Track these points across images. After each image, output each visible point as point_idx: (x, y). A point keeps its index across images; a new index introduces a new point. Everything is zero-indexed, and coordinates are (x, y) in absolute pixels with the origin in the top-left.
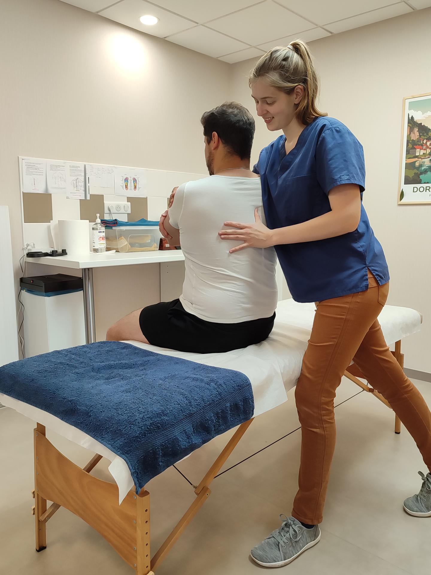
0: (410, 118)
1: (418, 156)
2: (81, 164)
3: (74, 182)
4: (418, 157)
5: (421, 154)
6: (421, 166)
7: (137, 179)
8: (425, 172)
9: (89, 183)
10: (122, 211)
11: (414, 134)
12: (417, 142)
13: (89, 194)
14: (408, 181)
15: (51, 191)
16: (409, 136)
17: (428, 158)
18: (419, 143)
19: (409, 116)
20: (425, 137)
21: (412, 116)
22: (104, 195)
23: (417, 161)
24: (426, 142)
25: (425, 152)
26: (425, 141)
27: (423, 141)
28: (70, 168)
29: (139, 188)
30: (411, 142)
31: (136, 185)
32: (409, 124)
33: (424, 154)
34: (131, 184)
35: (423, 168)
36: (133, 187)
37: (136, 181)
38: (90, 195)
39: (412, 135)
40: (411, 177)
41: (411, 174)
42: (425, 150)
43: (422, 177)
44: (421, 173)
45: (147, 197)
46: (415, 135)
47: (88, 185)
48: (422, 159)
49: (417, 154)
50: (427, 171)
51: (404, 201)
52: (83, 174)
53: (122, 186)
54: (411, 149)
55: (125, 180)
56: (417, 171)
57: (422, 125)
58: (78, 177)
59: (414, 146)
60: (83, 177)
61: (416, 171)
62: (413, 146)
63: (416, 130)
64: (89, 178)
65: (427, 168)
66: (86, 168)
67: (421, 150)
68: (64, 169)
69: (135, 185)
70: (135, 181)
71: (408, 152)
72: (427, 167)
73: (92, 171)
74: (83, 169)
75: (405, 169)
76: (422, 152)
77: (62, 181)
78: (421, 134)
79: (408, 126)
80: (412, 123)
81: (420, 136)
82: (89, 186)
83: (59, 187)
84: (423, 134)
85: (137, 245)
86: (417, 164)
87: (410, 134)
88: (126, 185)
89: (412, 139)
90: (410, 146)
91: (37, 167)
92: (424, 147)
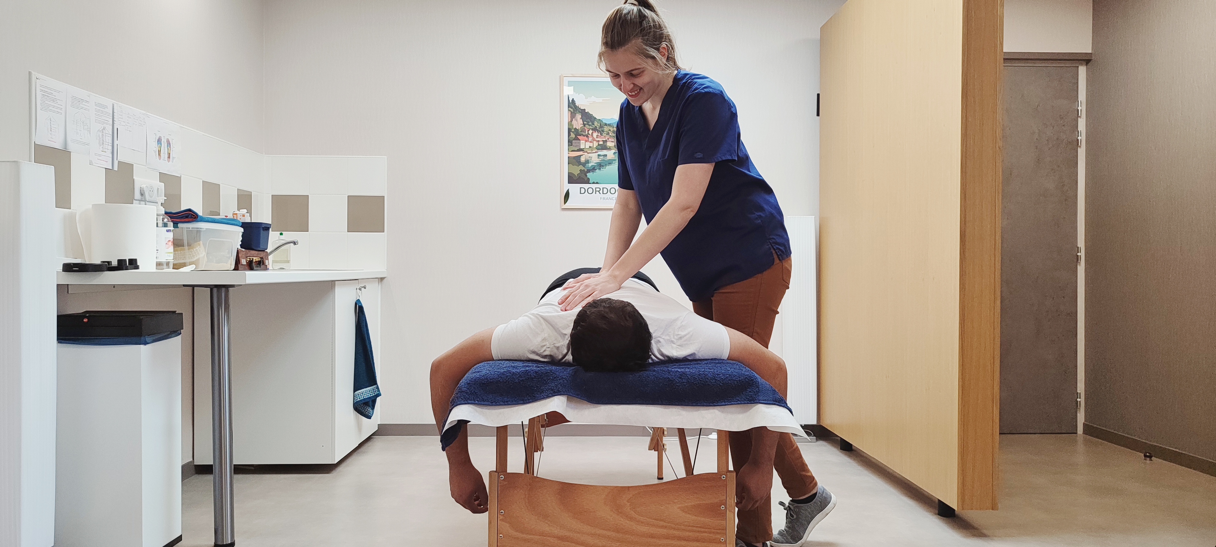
0: (571, 102)
1: (584, 149)
2: (108, 102)
3: (100, 134)
4: (583, 151)
5: (587, 147)
6: (587, 162)
7: (171, 142)
8: (593, 169)
9: (117, 140)
10: (156, 197)
11: (577, 121)
12: (581, 132)
13: (117, 160)
14: (572, 179)
15: (71, 147)
16: (570, 123)
17: (595, 152)
18: (584, 134)
19: (568, 98)
20: (591, 127)
21: (573, 99)
22: (134, 165)
23: (582, 155)
24: (593, 133)
25: (591, 145)
26: (590, 132)
27: (588, 131)
28: (96, 107)
29: (173, 159)
30: (573, 130)
31: (170, 151)
32: (570, 109)
33: (590, 147)
34: (164, 150)
35: (590, 165)
36: (167, 155)
38: (119, 162)
39: (574, 122)
40: (576, 175)
41: (576, 171)
42: (591, 142)
43: (589, 175)
44: (589, 171)
45: (181, 175)
46: (578, 123)
47: (116, 142)
48: (588, 153)
49: (582, 147)
50: (595, 169)
51: (569, 204)
52: (111, 122)
53: (155, 152)
54: (573, 140)
56: (583, 168)
57: (586, 111)
58: (104, 125)
59: (578, 136)
60: (111, 127)
61: (581, 167)
62: (576, 136)
63: (579, 116)
64: (117, 129)
65: (596, 165)
66: (115, 111)
67: (586, 142)
68: (87, 107)
69: (169, 153)
70: (169, 145)
71: (570, 142)
72: (595, 163)
73: (121, 117)
74: (111, 113)
75: (568, 164)
76: (588, 145)
77: (86, 129)
78: (585, 123)
79: (568, 110)
80: (574, 108)
81: (584, 125)
82: (117, 144)
83: (81, 140)
84: (588, 122)
86: (583, 159)
87: (571, 121)
88: (158, 151)
89: (574, 127)
90: (573, 135)
91: (55, 96)
92: (590, 139)
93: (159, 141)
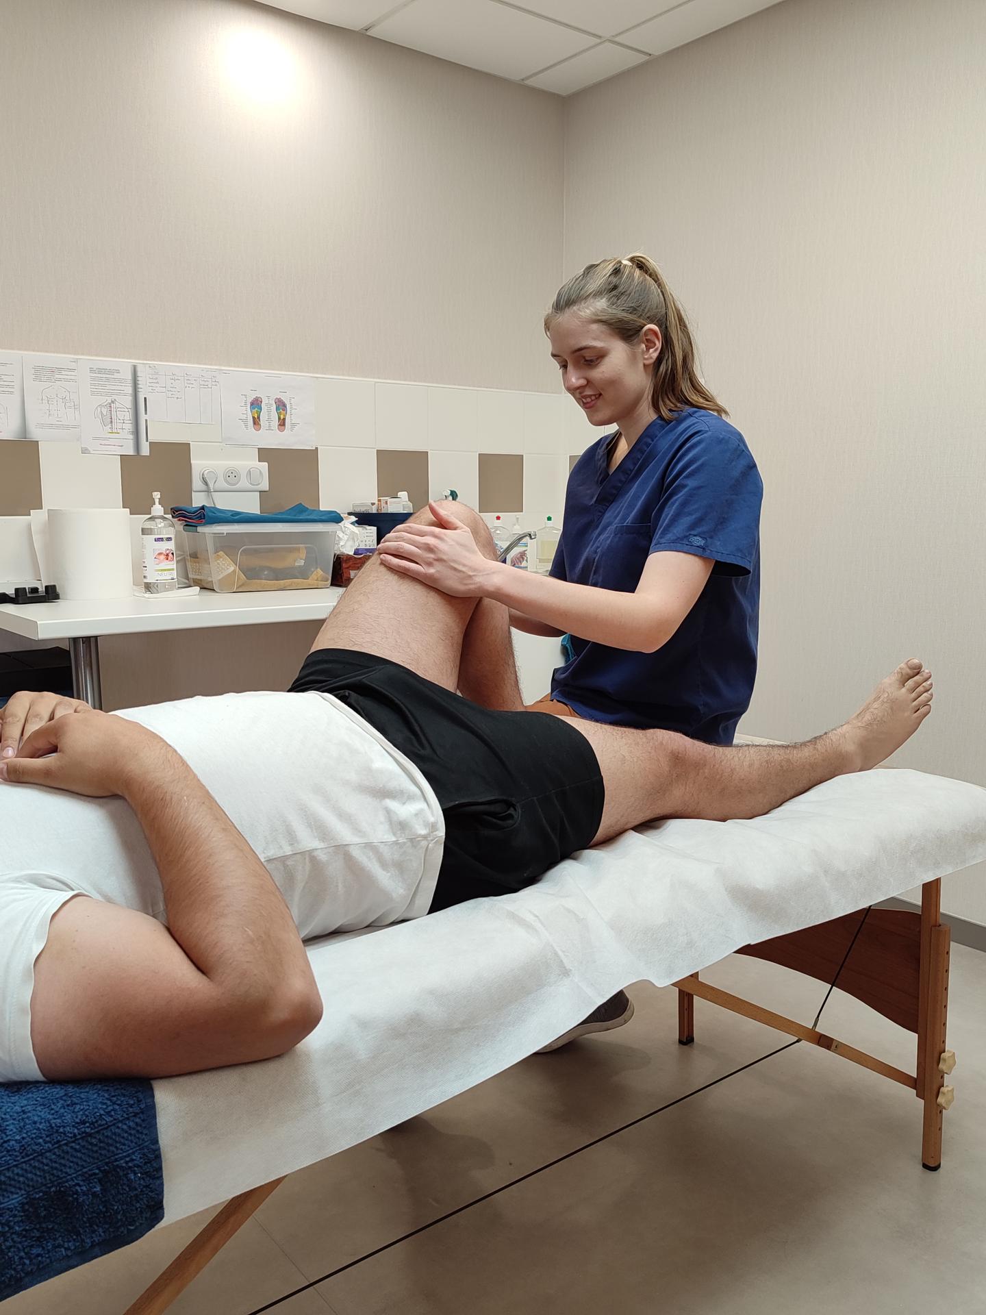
2: (123, 365)
3: (105, 411)
7: (287, 403)
9: (146, 414)
10: (244, 483)
13: (147, 441)
15: (35, 433)
22: (192, 444)
28: (92, 374)
29: (293, 425)
31: (285, 416)
34: (269, 414)
36: (276, 423)
37: (284, 405)
38: (150, 443)
45: (317, 448)
47: (143, 417)
52: (130, 390)
53: (245, 421)
55: (252, 404)
58: (114, 397)
60: (130, 398)
64: (145, 398)
66: (139, 374)
68: (73, 378)
69: (282, 417)
70: (282, 407)
73: (154, 381)
74: (130, 377)
77: (70, 408)
82: (146, 420)
83: (60, 423)
85: (266, 573)
88: (254, 418)
93: (256, 404)
